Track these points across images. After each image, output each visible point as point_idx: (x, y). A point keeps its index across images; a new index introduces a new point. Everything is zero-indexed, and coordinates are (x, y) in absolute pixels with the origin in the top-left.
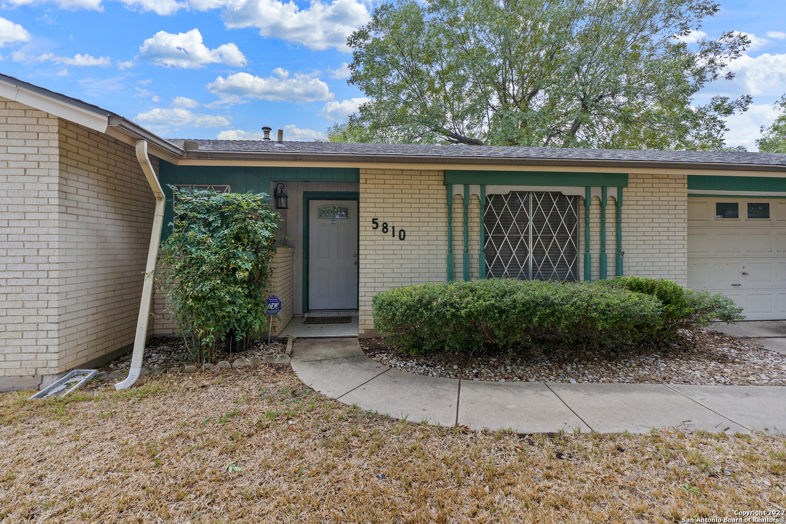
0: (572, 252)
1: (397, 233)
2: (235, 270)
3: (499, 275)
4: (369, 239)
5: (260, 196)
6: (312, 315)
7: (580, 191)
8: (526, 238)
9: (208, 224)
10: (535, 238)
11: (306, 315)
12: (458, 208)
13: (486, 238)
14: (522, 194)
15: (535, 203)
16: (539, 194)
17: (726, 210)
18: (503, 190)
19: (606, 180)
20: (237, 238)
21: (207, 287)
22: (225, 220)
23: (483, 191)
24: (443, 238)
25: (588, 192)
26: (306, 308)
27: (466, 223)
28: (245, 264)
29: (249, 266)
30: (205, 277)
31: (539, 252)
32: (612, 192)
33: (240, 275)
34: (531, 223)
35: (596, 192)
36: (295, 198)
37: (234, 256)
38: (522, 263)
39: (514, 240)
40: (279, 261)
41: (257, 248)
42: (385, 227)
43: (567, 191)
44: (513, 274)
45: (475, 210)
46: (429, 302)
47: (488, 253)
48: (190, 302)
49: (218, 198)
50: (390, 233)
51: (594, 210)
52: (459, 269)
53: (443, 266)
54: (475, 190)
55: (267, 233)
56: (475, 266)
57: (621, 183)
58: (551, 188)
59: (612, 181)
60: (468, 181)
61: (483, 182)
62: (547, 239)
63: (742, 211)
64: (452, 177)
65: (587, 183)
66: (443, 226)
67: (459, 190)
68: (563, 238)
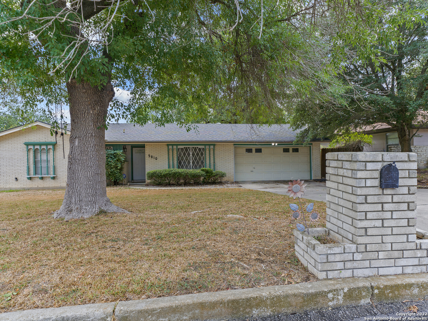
0: (202, 162)
1: (155, 158)
2: (117, 167)
3: (182, 167)
4: (148, 160)
5: (121, 151)
6: (134, 181)
7: (203, 147)
8: (190, 159)
9: (111, 157)
10: (192, 159)
11: (132, 181)
12: (171, 152)
13: (179, 159)
14: (189, 148)
15: (192, 150)
16: (193, 148)
17: (249, 151)
18: (183, 147)
19: (210, 145)
20: (117, 160)
21: (112, 170)
22: (115, 157)
23: (177, 147)
24: (167, 159)
25: (205, 147)
26: (132, 179)
28: (119, 166)
29: (120, 166)
30: (112, 168)
31: (193, 163)
32: (212, 147)
33: (119, 168)
34: (191, 155)
35: (207, 147)
36: (129, 149)
37: (117, 164)
38: (189, 165)
39: (187, 159)
40: (125, 165)
41: (121, 162)
42: (152, 157)
43: (199, 147)
44: (187, 167)
45: (175, 152)
46: (156, 172)
47: (180, 163)
48: (110, 173)
49: (112, 152)
50: (153, 158)
51: (207, 152)
52: (171, 167)
53: (167, 166)
54: (175, 147)
55: (123, 159)
56: (176, 165)
57: (214, 145)
58: (196, 146)
59: (213, 144)
60: (173, 145)
61: (177, 145)
62: (196, 159)
63: (254, 151)
64: (170, 145)
65: (205, 145)
66: (167, 156)
67: (170, 147)
68: (200, 159)
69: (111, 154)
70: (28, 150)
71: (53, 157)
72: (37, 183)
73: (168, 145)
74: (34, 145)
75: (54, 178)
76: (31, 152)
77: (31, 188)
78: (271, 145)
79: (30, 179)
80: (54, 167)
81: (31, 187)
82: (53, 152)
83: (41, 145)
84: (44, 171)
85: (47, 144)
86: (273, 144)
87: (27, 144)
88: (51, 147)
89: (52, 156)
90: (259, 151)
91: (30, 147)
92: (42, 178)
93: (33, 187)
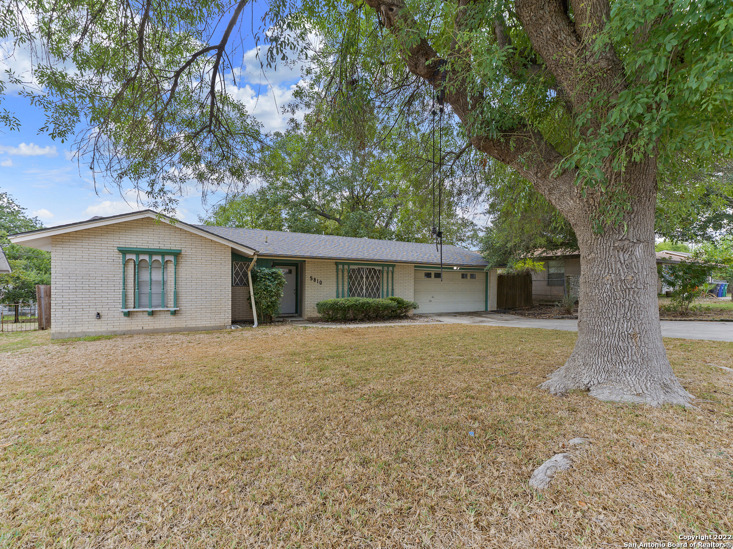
0: (378, 289)
1: (319, 282)
3: (353, 295)
4: (309, 284)
7: (380, 268)
8: (363, 284)
9: (269, 279)
10: (366, 284)
12: (340, 273)
13: (350, 284)
14: (362, 268)
15: (366, 272)
16: (367, 269)
17: (428, 275)
18: (355, 267)
19: (388, 266)
21: (273, 299)
22: (275, 279)
23: (349, 267)
24: (335, 284)
25: (383, 268)
27: (343, 278)
30: (272, 296)
31: (367, 289)
32: (391, 268)
34: (364, 279)
35: (386, 268)
38: (361, 292)
39: (359, 284)
42: (315, 279)
43: (375, 268)
44: (359, 295)
45: (346, 274)
47: (350, 290)
50: (316, 282)
51: (385, 275)
52: (341, 295)
53: (335, 294)
54: (346, 267)
56: (346, 294)
57: (394, 266)
58: (371, 267)
59: (390, 265)
60: (343, 264)
61: (349, 264)
62: (370, 284)
63: (433, 275)
64: (339, 263)
65: (383, 266)
66: (335, 279)
67: (340, 267)
68: (375, 284)
69: (269, 275)
70: (126, 263)
71: (174, 276)
72: (143, 322)
73: (337, 264)
74: (138, 252)
75: (174, 313)
76: (129, 266)
77: (128, 331)
78: (452, 268)
79: (128, 314)
80: (176, 295)
81: (129, 329)
82: (174, 267)
83: (151, 253)
84: (156, 300)
85: (163, 253)
86: (455, 268)
87: (124, 252)
88: (172, 258)
89: (174, 274)
90: (438, 276)
91: (128, 257)
92: (152, 314)
93: (133, 329)
